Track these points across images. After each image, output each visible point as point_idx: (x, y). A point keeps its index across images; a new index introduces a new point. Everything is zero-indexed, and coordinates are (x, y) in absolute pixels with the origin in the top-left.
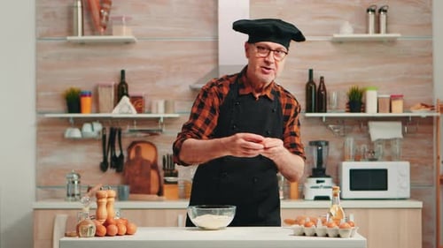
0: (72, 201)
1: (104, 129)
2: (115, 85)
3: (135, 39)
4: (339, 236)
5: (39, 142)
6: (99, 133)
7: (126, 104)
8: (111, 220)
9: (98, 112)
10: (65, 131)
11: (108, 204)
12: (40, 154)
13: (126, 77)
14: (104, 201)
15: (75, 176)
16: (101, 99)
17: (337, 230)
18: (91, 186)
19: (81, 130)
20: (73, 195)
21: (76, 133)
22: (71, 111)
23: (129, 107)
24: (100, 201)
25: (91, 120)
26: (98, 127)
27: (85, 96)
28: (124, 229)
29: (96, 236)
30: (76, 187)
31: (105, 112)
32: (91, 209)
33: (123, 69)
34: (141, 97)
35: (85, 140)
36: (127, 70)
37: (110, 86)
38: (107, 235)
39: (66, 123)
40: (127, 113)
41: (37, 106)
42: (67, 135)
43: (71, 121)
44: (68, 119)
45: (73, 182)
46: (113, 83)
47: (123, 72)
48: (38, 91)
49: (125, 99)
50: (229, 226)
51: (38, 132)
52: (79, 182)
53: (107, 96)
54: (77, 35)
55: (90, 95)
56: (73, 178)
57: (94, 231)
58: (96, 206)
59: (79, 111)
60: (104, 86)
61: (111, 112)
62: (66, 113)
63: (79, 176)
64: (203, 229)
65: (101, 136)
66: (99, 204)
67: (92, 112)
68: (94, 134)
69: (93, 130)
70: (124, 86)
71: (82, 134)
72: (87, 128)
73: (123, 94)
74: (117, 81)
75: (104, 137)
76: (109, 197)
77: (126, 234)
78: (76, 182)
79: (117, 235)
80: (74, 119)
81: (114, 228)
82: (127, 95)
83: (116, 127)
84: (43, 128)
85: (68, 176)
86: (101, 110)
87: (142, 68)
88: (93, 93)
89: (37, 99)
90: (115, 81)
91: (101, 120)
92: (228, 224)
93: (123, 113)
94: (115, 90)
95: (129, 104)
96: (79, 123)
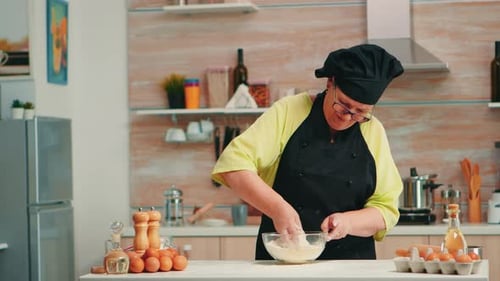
0: (172, 225)
1: (216, 130)
2: (230, 71)
3: (256, 7)
4: (456, 273)
5: (133, 149)
6: (210, 135)
7: (243, 95)
8: (153, 252)
9: (208, 106)
10: (166, 132)
11: (149, 231)
12: (135, 164)
13: (245, 58)
14: (144, 225)
15: (175, 192)
16: (212, 89)
17: (453, 265)
18: (198, 206)
19: (185, 131)
20: (173, 219)
21: (178, 135)
22: (172, 106)
23: (248, 100)
24: (138, 225)
25: (198, 118)
26: (208, 126)
27: (191, 85)
28: (168, 263)
29: (130, 272)
30: (177, 208)
31: (217, 106)
32: (123, 237)
33: (240, 48)
34: (264, 86)
35: (190, 145)
36: (246, 50)
37: (222, 72)
38: (145, 271)
39: (167, 121)
40: (245, 107)
41: (130, 100)
42: (168, 139)
43: (174, 119)
44: (170, 116)
45: (173, 201)
46: (227, 68)
47: (240, 52)
48: (130, 79)
49: (243, 89)
50: (318, 259)
51: (131, 134)
52: (180, 201)
53: (219, 84)
54: (178, 4)
55: (197, 85)
56: (172, 195)
57: (126, 266)
58: (134, 234)
59: (183, 105)
60: (215, 71)
61: (224, 106)
62: (167, 109)
63: (181, 193)
64: (282, 262)
65: (212, 139)
66: (137, 230)
67: (199, 107)
68: (202, 136)
69: (201, 131)
70: (242, 70)
71: (187, 136)
72: (193, 128)
73: (241, 82)
74: (234, 65)
75: (217, 140)
76: (150, 221)
77: (173, 269)
78: (177, 201)
79: (160, 270)
80: (177, 116)
81: (154, 262)
82: (246, 84)
83: (232, 126)
84: (136, 129)
85: (166, 192)
86: (212, 103)
87: (267, 45)
88: (201, 81)
89: (130, 91)
90: (229, 64)
91: (213, 118)
92: (317, 256)
93: (240, 108)
94: (230, 76)
95: (248, 95)
96: (183, 122)
